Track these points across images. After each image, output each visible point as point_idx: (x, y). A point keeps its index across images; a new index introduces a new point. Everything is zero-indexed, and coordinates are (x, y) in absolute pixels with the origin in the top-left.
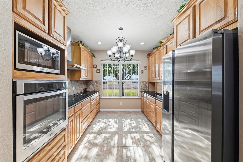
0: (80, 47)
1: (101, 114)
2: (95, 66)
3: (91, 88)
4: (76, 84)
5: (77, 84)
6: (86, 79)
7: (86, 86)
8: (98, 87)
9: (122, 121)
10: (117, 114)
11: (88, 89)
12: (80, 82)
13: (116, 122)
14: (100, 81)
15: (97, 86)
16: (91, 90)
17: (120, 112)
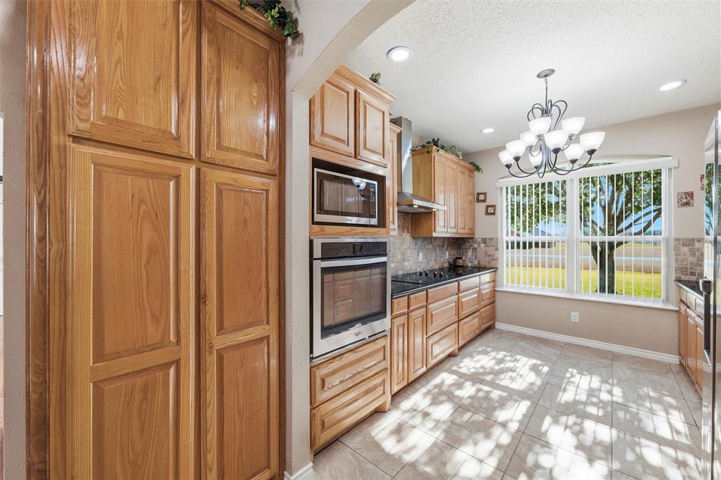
0: (433, 154)
1: (498, 336)
2: (482, 197)
3: (469, 259)
4: (426, 247)
5: (430, 246)
6: (451, 233)
7: (455, 253)
8: (490, 256)
9: (565, 374)
10: (554, 349)
11: (460, 262)
12: (437, 243)
13: (535, 369)
14: (497, 239)
15: (488, 253)
16: (470, 265)
17: (568, 344)
